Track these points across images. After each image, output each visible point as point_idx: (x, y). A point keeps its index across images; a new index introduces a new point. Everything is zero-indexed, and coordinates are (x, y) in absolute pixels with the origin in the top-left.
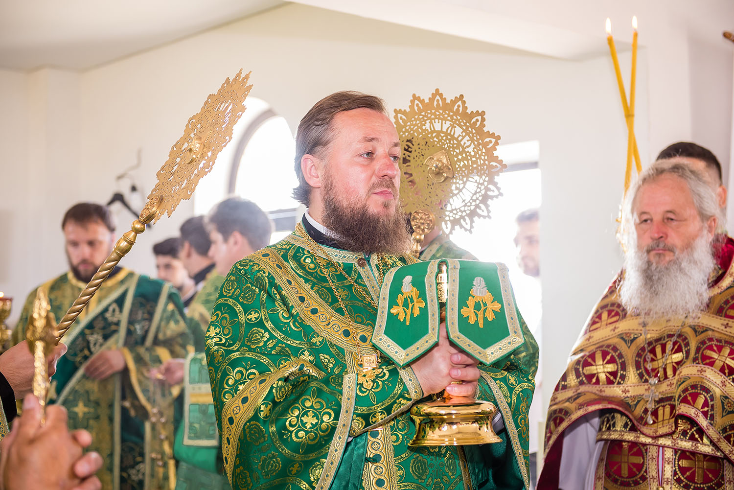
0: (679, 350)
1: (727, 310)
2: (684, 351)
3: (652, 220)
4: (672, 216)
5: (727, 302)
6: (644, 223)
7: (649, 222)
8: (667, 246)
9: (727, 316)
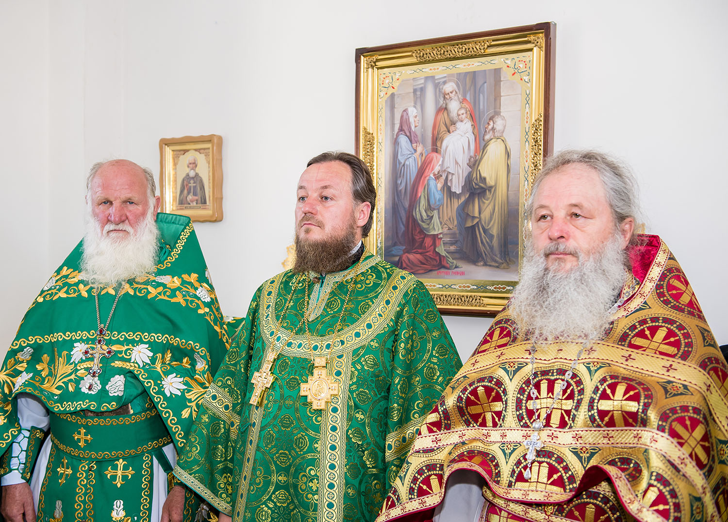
0: (571, 397)
1: (633, 337)
2: (576, 398)
3: (552, 217)
4: (578, 212)
5: (633, 327)
6: (542, 220)
7: (549, 218)
8: (569, 248)
9: (631, 346)
